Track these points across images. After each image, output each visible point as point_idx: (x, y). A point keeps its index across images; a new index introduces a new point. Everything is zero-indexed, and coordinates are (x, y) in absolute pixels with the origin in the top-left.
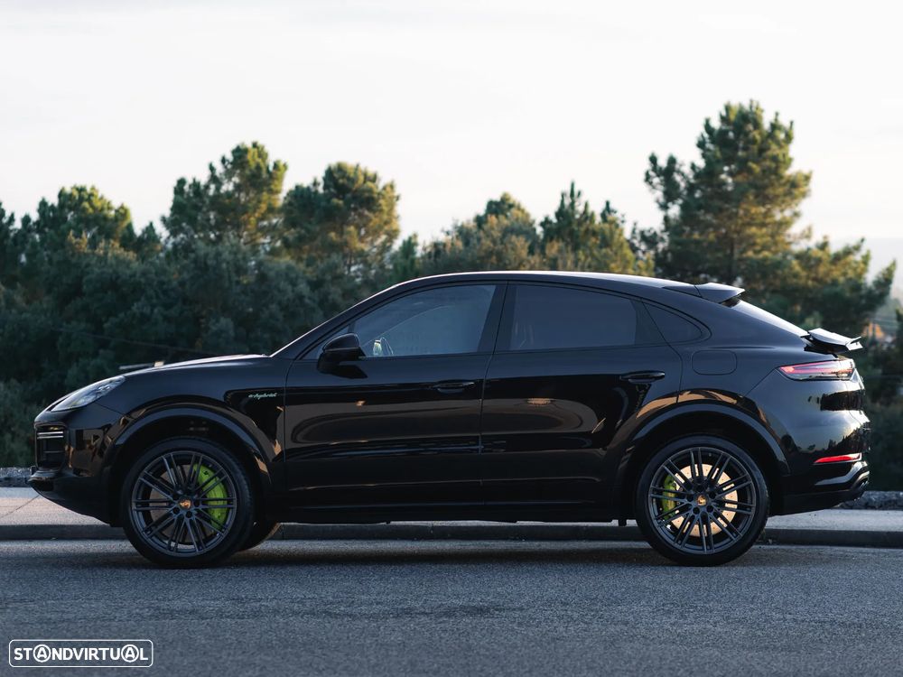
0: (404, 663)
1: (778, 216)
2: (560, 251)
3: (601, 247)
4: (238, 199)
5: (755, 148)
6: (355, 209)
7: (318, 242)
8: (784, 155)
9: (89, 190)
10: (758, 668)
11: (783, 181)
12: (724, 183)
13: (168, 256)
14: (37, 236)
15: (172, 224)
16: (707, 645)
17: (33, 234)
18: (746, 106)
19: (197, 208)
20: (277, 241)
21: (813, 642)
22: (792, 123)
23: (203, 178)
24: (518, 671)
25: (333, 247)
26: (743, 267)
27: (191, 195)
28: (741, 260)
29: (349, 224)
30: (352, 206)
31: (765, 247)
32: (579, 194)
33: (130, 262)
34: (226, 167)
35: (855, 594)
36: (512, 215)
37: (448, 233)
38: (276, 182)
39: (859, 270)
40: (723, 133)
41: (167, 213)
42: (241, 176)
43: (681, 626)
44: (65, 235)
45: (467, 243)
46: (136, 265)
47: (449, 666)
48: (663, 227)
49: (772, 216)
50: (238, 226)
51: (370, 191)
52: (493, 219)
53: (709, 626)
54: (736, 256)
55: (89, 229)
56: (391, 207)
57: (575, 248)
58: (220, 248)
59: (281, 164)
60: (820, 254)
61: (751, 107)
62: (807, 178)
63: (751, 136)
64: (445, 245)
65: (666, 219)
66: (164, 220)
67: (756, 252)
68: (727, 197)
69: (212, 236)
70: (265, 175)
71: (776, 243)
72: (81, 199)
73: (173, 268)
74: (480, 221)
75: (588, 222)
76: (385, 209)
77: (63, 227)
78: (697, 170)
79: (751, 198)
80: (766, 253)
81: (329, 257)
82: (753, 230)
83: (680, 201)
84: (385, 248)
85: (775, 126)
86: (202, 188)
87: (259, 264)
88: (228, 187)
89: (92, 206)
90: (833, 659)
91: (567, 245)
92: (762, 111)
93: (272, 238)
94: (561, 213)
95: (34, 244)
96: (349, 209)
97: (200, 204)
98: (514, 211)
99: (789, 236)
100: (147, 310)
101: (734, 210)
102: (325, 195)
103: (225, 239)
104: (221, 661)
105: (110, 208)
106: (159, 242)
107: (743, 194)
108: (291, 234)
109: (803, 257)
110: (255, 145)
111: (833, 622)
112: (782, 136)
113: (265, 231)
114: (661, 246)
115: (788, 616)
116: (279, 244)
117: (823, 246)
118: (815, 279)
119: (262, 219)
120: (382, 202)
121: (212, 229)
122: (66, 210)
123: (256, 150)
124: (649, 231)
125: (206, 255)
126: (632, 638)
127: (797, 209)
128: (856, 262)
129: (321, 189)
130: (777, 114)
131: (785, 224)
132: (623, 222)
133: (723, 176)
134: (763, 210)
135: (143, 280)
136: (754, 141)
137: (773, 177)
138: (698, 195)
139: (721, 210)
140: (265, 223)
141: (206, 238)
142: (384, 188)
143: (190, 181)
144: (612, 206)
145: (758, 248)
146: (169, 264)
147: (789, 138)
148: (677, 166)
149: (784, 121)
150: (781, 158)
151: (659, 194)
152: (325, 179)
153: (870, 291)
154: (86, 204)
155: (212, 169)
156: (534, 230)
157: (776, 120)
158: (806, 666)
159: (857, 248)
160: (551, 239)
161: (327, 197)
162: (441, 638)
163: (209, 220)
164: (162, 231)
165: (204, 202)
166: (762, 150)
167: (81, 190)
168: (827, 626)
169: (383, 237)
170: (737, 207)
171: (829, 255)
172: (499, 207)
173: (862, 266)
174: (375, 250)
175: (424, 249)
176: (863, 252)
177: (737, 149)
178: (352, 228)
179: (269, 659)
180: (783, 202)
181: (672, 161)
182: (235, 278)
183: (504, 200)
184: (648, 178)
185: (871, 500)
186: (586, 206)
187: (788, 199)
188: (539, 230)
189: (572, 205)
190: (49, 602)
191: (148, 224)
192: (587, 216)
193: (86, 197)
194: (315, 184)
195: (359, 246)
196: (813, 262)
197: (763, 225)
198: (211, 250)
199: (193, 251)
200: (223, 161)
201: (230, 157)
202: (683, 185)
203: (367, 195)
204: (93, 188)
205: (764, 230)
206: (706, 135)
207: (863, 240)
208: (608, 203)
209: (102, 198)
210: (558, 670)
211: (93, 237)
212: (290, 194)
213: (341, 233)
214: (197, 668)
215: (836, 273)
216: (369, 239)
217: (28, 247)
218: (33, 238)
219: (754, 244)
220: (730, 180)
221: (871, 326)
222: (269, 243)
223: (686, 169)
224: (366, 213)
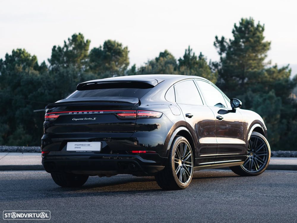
0: (132, 212)
1: (260, 57)
2: (185, 69)
3: (199, 68)
4: (74, 53)
5: (251, 34)
6: (114, 56)
7: (102, 67)
8: (262, 36)
9: (22, 50)
10: (254, 212)
11: (261, 45)
12: (241, 45)
13: (50, 72)
14: (5, 66)
15: (52, 61)
16: (237, 205)
17: (3, 65)
18: (248, 19)
19: (60, 56)
20: (87, 67)
21: (273, 203)
22: (264, 25)
23: (62, 45)
24: (171, 214)
25: (107, 69)
26: (248, 74)
27: (58, 51)
28: (247, 72)
29: (112, 61)
30: (113, 55)
31: (255, 67)
32: (191, 50)
33: (37, 75)
34: (69, 41)
35: (287, 186)
36: (168, 57)
37: (146, 64)
38: (87, 47)
39: (288, 75)
40: (240, 28)
41: (50, 57)
42: (75, 45)
43: (227, 198)
44: (14, 65)
45: (153, 67)
46: (39, 75)
47: (148, 212)
48: (220, 61)
49: (258, 57)
50: (74, 62)
51: (119, 49)
52: (162, 59)
53: (237, 198)
54: (245, 71)
55: (23, 63)
56: (127, 54)
57: (190, 68)
58: (68, 69)
59: (89, 40)
60: (274, 70)
61: (250, 19)
62: (269, 44)
63: (250, 29)
64: (145, 68)
65: (221, 58)
66: (48, 60)
67: (252, 69)
68: (242, 50)
69: (65, 65)
70: (83, 44)
71: (259, 66)
72: (20, 53)
73: (51, 77)
74: (157, 59)
75: (194, 59)
76: (125, 55)
77: (14, 63)
78: (232, 41)
79: (250, 50)
80: (256, 70)
81: (105, 72)
82: (251, 61)
83: (226, 52)
84: (125, 69)
85: (258, 26)
86: (61, 49)
87: (82, 75)
88: (71, 48)
89: (24, 55)
90: (280, 209)
91: (188, 67)
92: (254, 21)
93: (86, 66)
94: (185, 57)
95: (4, 69)
96: (112, 56)
97: (61, 54)
98: (169, 56)
99: (263, 63)
100: (43, 91)
101: (244, 55)
102: (104, 51)
103: (70, 66)
104: (70, 211)
105: (30, 56)
106: (47, 68)
107: (248, 49)
108: (93, 64)
109: (269, 71)
110: (80, 34)
111: (280, 196)
112: (261, 29)
113: (83, 64)
114: (220, 67)
115: (264, 195)
116: (88, 68)
117: (275, 67)
118: (273, 78)
119: (83, 59)
120: (123, 53)
121: (65, 63)
122: (15, 57)
123: (80, 36)
124: (215, 62)
125: (63, 72)
126: (211, 203)
127: (266, 54)
128: (287, 72)
129: (102, 49)
130: (259, 22)
131: (262, 59)
132: (206, 59)
133: (241, 43)
134: (254, 54)
135: (41, 81)
136: (251, 31)
137: (258, 43)
138: (232, 49)
139: (240, 55)
140: (83, 61)
141: (63, 66)
142: (124, 48)
143: (57, 46)
144: (203, 54)
145: (253, 68)
146: (50, 75)
147: (263, 30)
148: (225, 40)
149: (261, 24)
150: (260, 37)
151: (219, 49)
152: (104, 45)
153: (291, 83)
154: (22, 55)
155: (65, 42)
156: (176, 62)
157: (259, 24)
158: (271, 212)
159: (287, 67)
160: (182, 65)
161: (105, 52)
162: (145, 203)
163: (64, 60)
164: (48, 64)
165: (62, 54)
166: (254, 34)
167: (20, 50)
168: (278, 198)
169: (124, 65)
170: (246, 53)
171: (277, 70)
172: (164, 55)
173: (288, 73)
174: (121, 70)
175: (138, 69)
176: (289, 68)
177: (245, 34)
178: (113, 62)
179: (86, 211)
180: (261, 52)
181: (223, 38)
182: (73, 80)
183: (166, 52)
184: (215, 44)
185: (292, 154)
186: (194, 54)
187: (263, 51)
188: (178, 62)
189: (189, 54)
190: (10, 192)
191: (43, 61)
192: (194, 57)
193: (22, 52)
194: (101, 47)
195: (116, 68)
196: (272, 73)
197: (254, 60)
198: (65, 70)
199: (59, 71)
200: (69, 39)
201: (71, 38)
202: (227, 46)
203: (118, 51)
204: (24, 49)
205: (255, 62)
206: (235, 29)
207: (289, 65)
208: (201, 53)
209: (27, 53)
210: (186, 214)
211: (24, 66)
212: (92, 50)
213: (110, 64)
214: (61, 214)
215: (280, 77)
216: (119, 66)
217: (2, 70)
218: (4, 66)
219: (252, 66)
220: (243, 44)
221: (292, 94)
222: (85, 68)
223: (228, 41)
224: (118, 57)
